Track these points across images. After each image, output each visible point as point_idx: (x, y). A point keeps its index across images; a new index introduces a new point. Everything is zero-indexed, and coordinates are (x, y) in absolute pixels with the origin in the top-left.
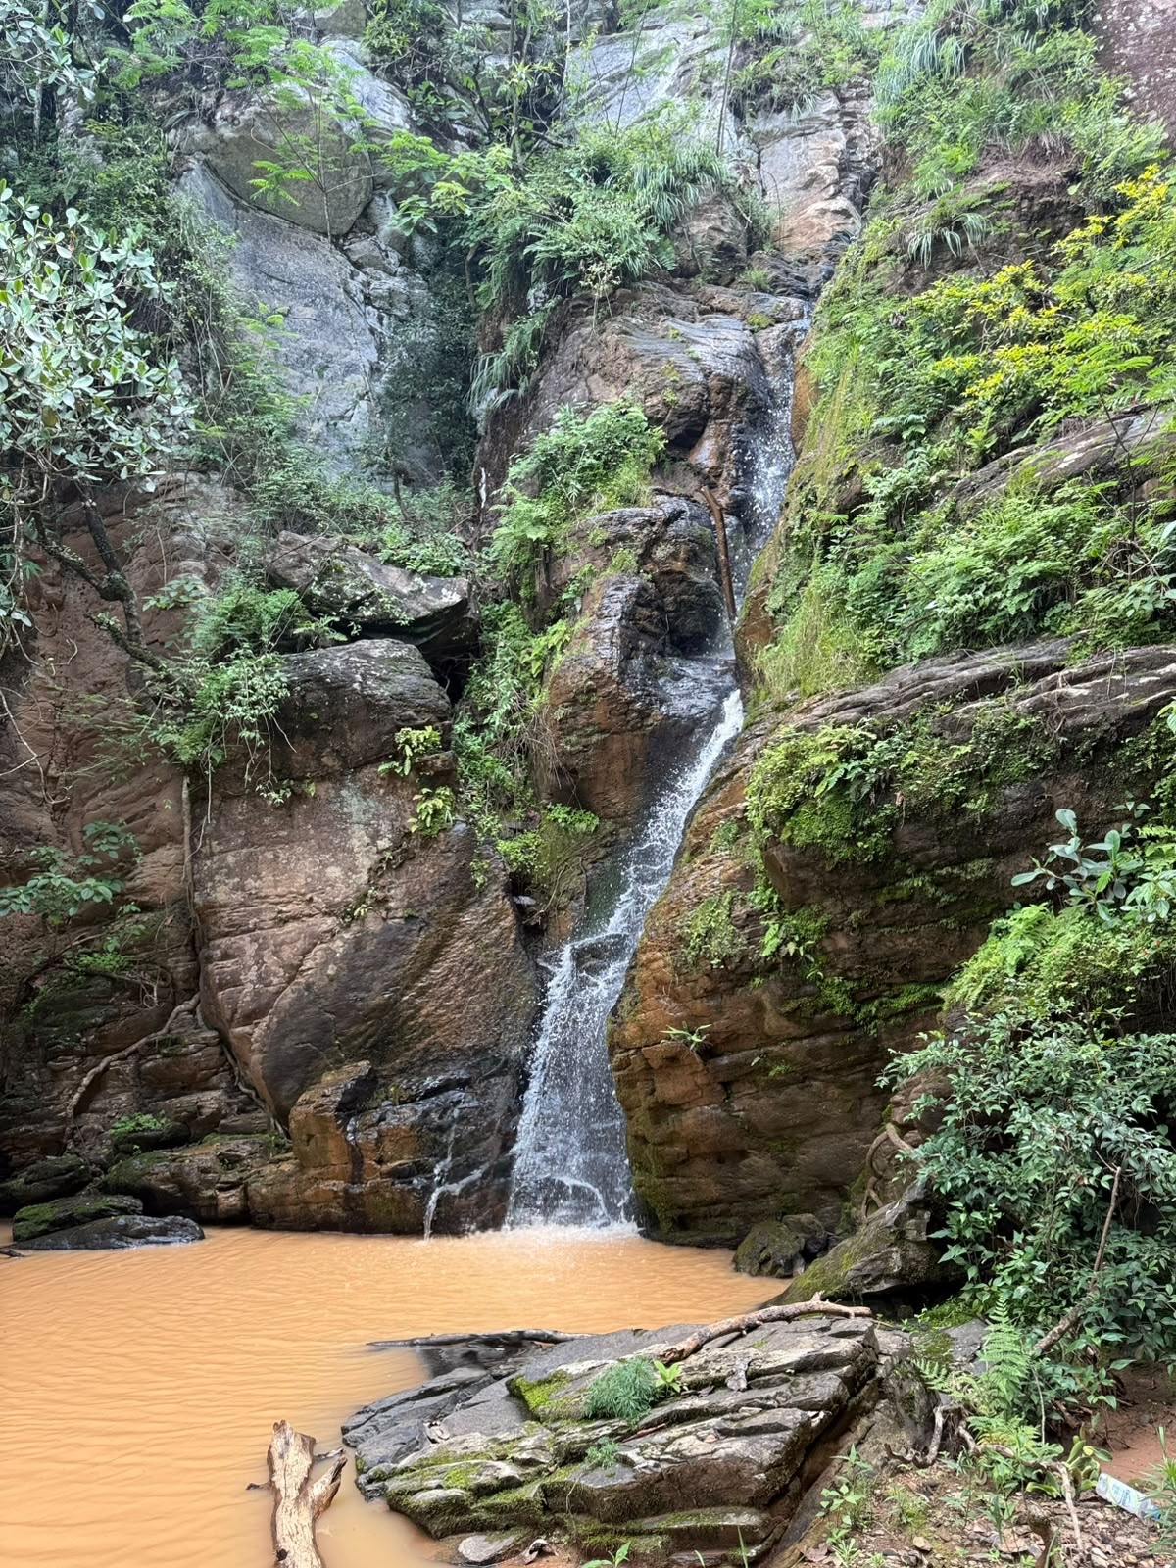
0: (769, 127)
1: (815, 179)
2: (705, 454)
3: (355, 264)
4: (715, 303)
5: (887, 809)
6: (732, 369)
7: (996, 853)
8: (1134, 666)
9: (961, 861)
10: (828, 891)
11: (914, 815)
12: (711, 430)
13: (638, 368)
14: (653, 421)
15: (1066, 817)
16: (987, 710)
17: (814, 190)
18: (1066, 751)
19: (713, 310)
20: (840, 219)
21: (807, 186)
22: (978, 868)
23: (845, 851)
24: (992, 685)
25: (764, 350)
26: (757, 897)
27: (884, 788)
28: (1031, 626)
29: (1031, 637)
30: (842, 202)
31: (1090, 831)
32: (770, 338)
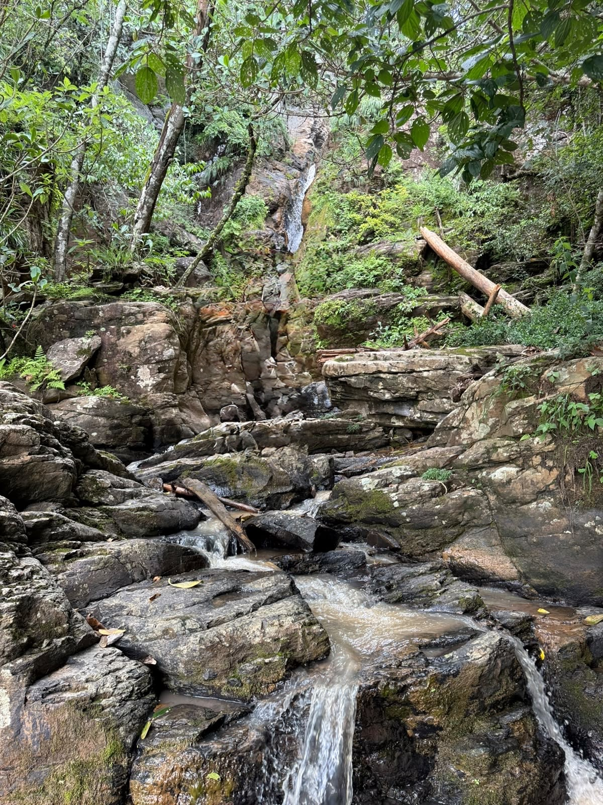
0: (292, 110)
1: (304, 131)
2: (277, 216)
3: (154, 116)
4: (277, 167)
5: (348, 319)
6: (284, 192)
7: (366, 330)
8: (394, 296)
9: (359, 331)
10: (332, 335)
11: (353, 320)
12: (279, 210)
13: (261, 187)
14: (266, 205)
15: (380, 323)
16: (368, 301)
17: (303, 134)
18: (381, 310)
19: (276, 169)
20: (310, 146)
21: (301, 132)
22: (362, 332)
23: (338, 327)
24: (368, 296)
25: (291, 187)
26: (315, 336)
27: (348, 314)
28: (373, 285)
29: (373, 287)
30: (310, 141)
31: (384, 326)
32: (293, 183)
